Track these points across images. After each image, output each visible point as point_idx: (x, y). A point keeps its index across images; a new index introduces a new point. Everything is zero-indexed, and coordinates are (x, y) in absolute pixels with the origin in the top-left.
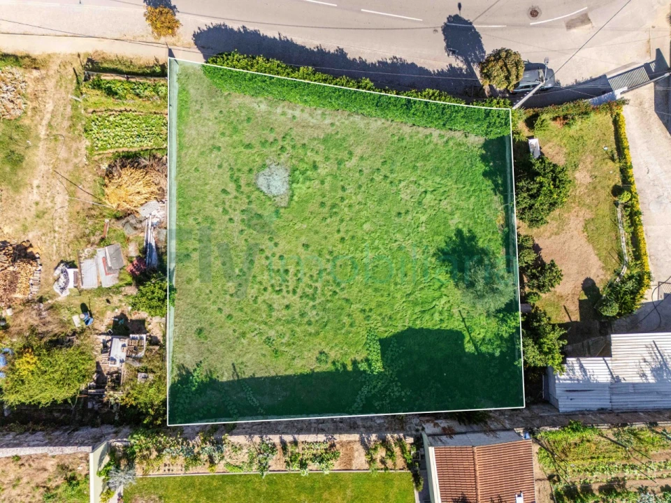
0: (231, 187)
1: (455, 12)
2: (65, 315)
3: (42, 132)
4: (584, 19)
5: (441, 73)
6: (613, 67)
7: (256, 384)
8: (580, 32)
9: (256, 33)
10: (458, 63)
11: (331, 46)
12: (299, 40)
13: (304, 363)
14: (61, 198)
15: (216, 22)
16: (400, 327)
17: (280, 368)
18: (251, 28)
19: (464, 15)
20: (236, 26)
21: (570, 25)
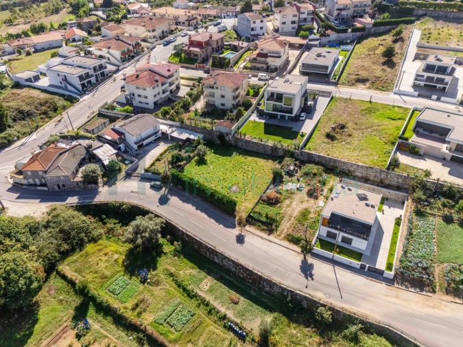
0: (247, 191)
2: (304, 181)
3: (293, 218)
4: (132, 192)
5: (176, 196)
7: (264, 158)
8: (136, 190)
9: (217, 222)
10: (169, 196)
11: (199, 212)
12: (206, 216)
13: (250, 159)
14: (294, 203)
15: (228, 229)
16: (225, 158)
17: (256, 159)
18: (217, 224)
19: (159, 204)
20: (222, 226)
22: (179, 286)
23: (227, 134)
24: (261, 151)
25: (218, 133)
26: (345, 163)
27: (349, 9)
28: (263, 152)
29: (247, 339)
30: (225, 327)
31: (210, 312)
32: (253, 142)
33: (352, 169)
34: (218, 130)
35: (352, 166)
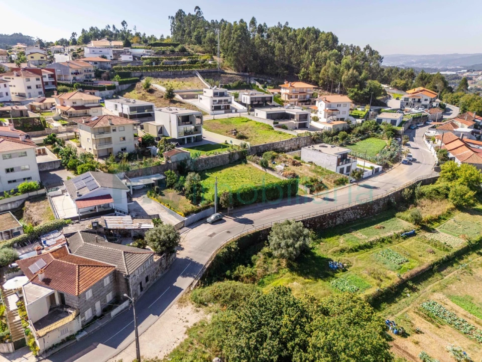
1: (253, 224)
2: (278, 162)
4: (211, 236)
5: (243, 214)
6: (190, 231)
7: (231, 166)
8: (211, 233)
10: (240, 218)
13: (224, 171)
14: (301, 172)
21: (214, 234)
22: (356, 251)
23: (185, 160)
24: (221, 163)
25: (176, 164)
26: (278, 143)
27: (81, 73)
28: (223, 164)
29: (416, 232)
30: (404, 239)
31: (390, 242)
32: (212, 158)
33: (283, 146)
34: (174, 161)
35: (282, 144)
